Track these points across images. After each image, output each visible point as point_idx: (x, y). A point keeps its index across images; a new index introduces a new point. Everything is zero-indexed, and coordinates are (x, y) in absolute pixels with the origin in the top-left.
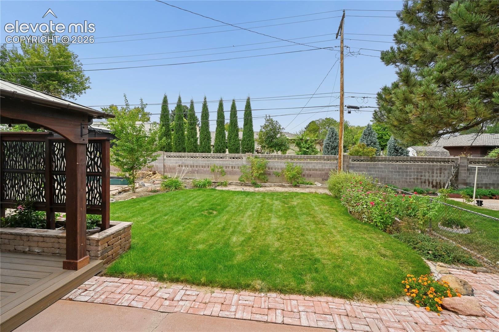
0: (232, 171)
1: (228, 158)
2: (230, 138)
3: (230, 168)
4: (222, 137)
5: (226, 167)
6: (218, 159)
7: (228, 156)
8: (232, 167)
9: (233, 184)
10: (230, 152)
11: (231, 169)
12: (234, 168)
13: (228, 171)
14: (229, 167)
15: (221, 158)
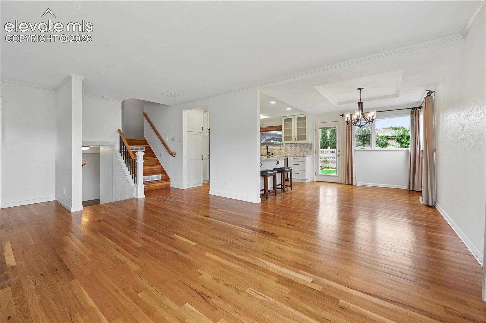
0: (333, 160)
1: (330, 152)
2: (331, 139)
3: (331, 158)
4: (325, 139)
5: (328, 158)
6: (323, 153)
8: (333, 158)
9: (333, 168)
10: (330, 148)
12: (334, 158)
13: (330, 161)
14: (330, 158)
15: (325, 152)
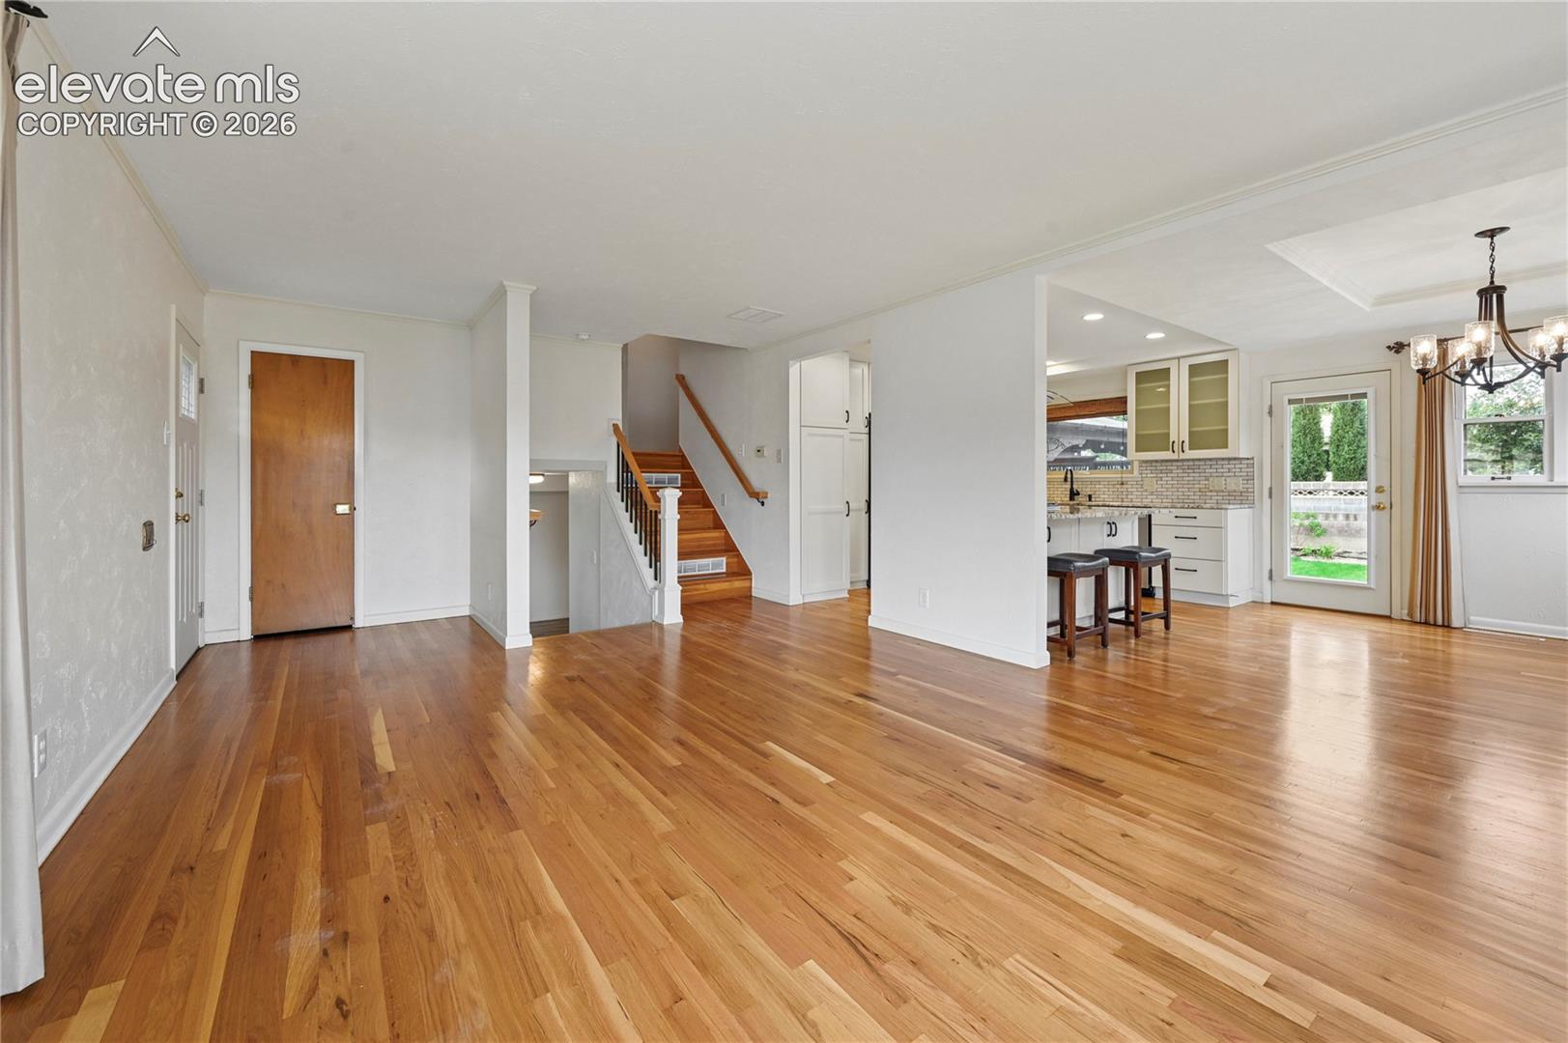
0: (1348, 525)
1: (1331, 493)
2: (1337, 441)
3: (1341, 518)
4: (1313, 441)
5: (1327, 516)
6: (1300, 496)
7: (1331, 488)
8: (1347, 517)
9: (1351, 555)
10: (1336, 478)
11: (1345, 522)
12: (1352, 518)
13: (1332, 527)
14: (1335, 516)
15: (1310, 493)
